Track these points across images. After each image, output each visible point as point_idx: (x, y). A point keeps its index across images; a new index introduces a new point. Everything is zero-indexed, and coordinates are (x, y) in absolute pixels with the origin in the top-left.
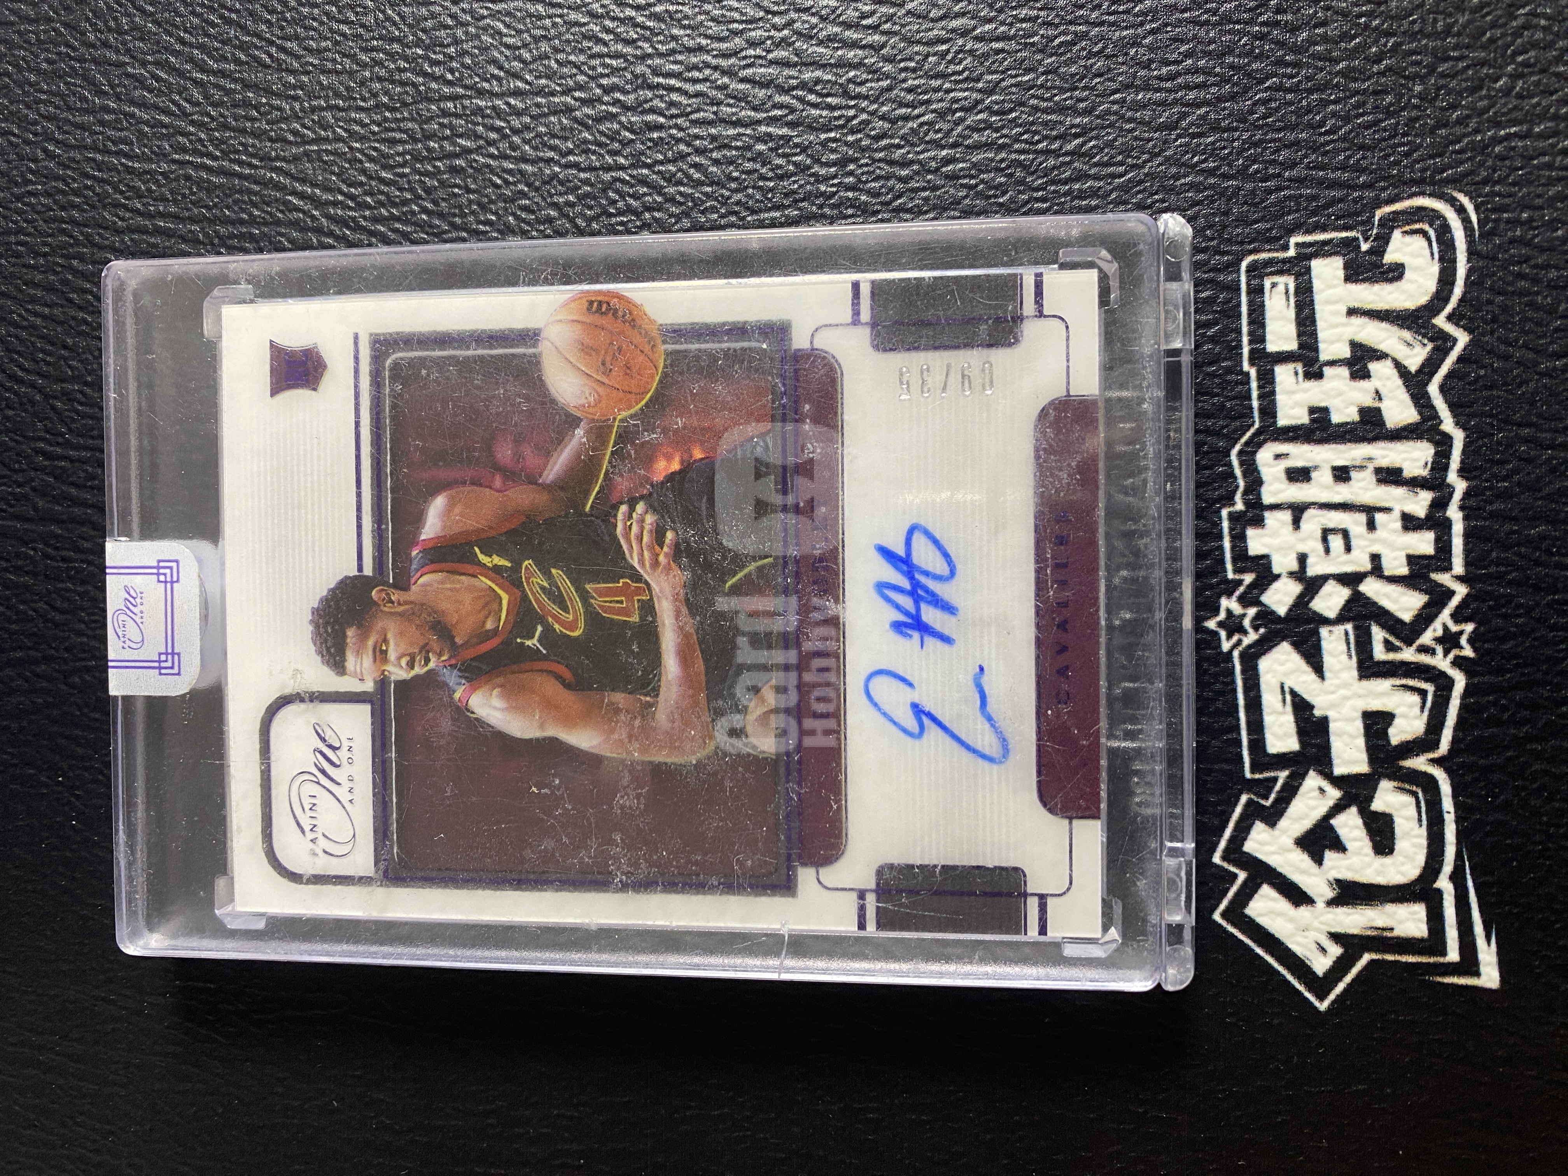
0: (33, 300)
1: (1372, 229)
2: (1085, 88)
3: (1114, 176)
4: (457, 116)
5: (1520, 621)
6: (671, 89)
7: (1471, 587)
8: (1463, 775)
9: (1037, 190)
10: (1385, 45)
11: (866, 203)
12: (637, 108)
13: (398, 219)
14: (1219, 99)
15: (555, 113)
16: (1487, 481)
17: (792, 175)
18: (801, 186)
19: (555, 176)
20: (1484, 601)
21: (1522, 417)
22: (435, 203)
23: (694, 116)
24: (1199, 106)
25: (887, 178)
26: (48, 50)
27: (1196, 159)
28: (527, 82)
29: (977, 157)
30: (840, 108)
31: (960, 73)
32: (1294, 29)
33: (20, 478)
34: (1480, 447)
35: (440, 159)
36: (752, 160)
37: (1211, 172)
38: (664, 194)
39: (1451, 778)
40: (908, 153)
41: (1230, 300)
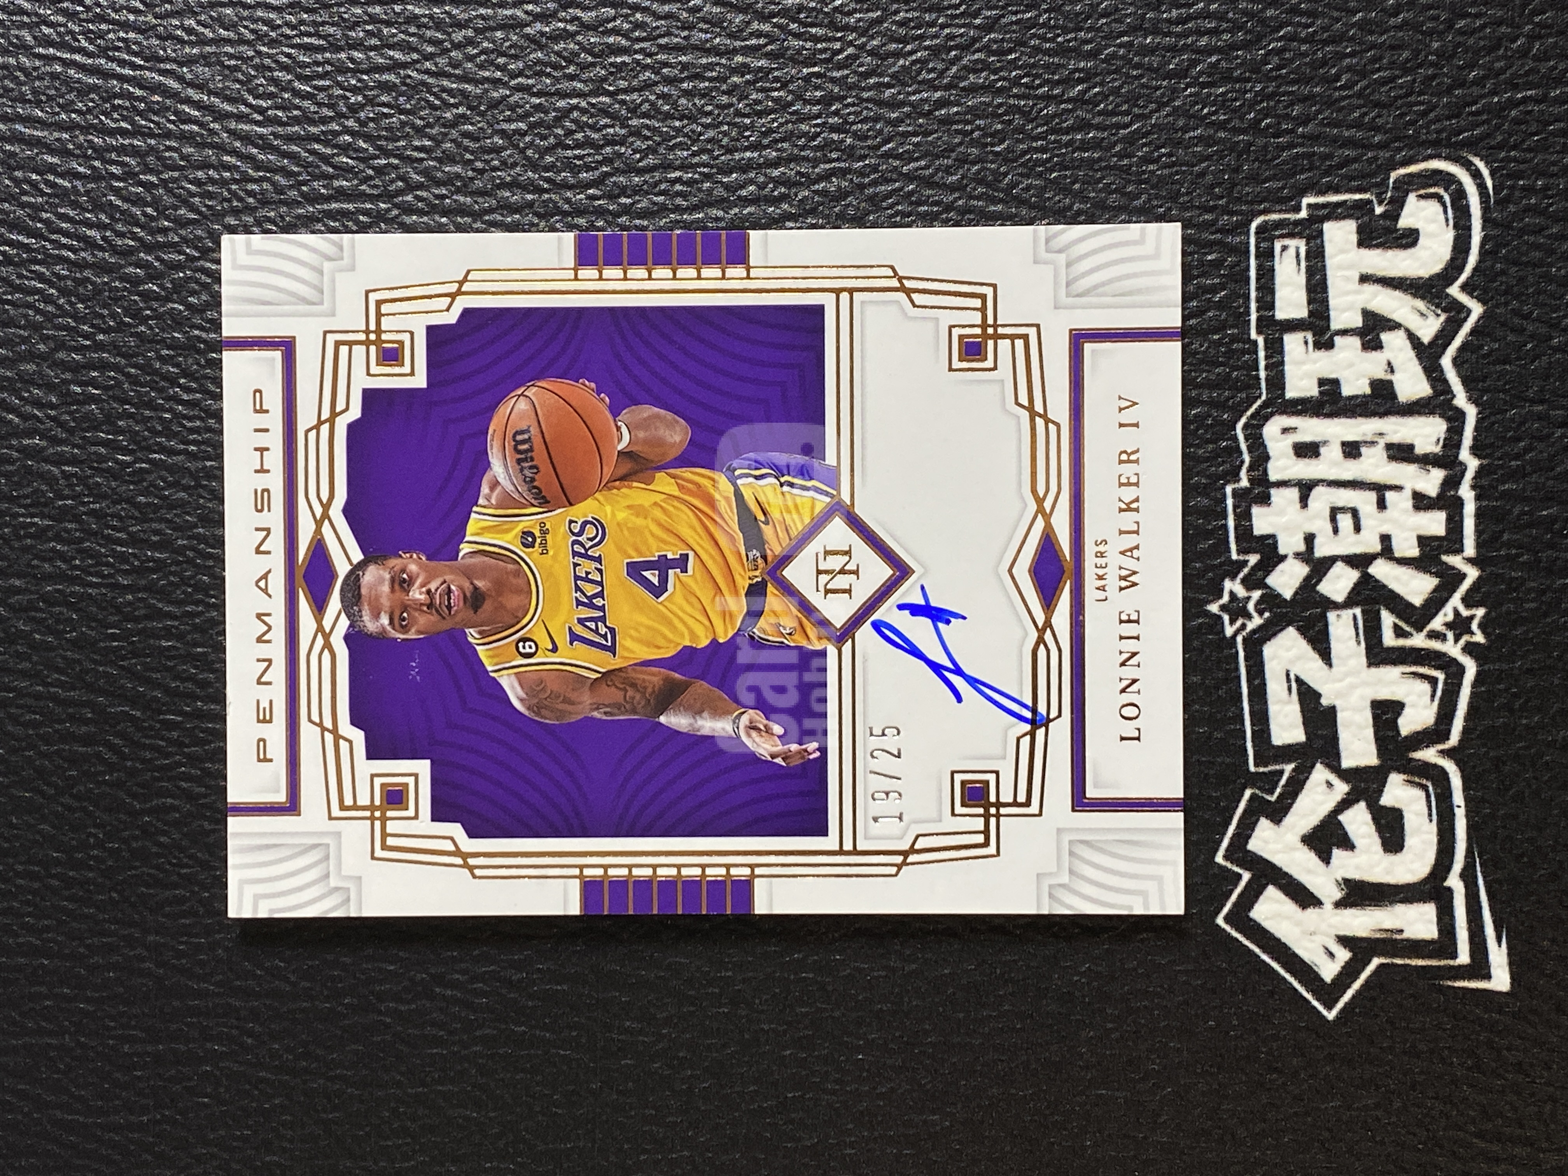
1: (1386, 192)
2: (1090, 29)
3: (1119, 126)
5: (1533, 605)
7: (1483, 571)
8: (1474, 767)
9: (1036, 139)
11: (852, 147)
12: (598, 27)
14: (1233, 47)
15: (502, 27)
16: (1499, 459)
17: (772, 112)
18: (781, 125)
19: (502, 99)
20: (1495, 585)
21: (1535, 393)
22: (361, 122)
23: (663, 41)
24: (1210, 54)
25: (876, 120)
27: (1205, 111)
29: (974, 101)
30: (826, 40)
34: (1493, 424)
35: (366, 72)
36: (728, 93)
37: (1222, 126)
38: (628, 126)
39: (1462, 771)
40: (899, 93)
41: (1238, 264)
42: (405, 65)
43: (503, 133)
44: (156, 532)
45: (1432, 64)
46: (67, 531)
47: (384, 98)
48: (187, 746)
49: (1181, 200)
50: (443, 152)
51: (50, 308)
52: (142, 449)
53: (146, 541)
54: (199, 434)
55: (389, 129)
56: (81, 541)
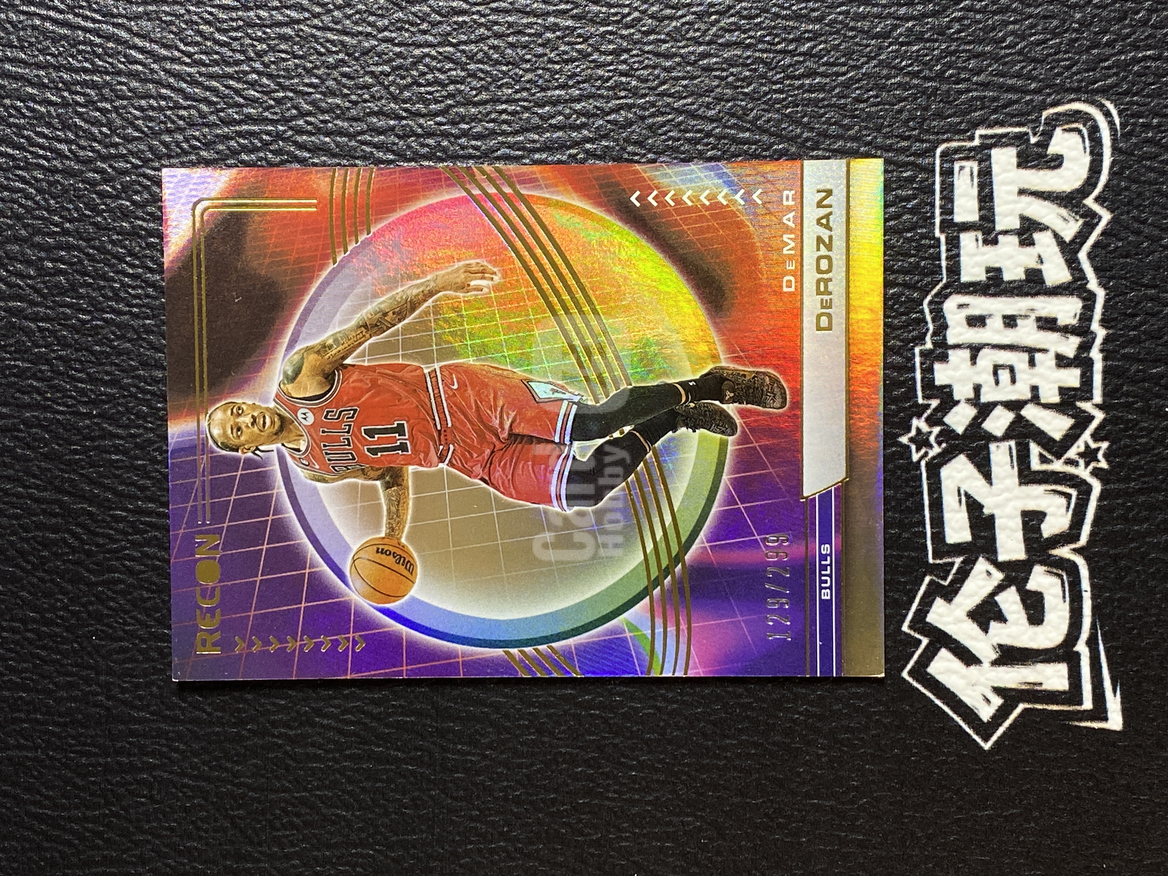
3: (838, 74)
5: (1144, 440)
7: (1107, 413)
8: (1098, 562)
9: (775, 83)
11: (636, 88)
14: (924, 15)
16: (1121, 330)
17: (576, 60)
18: (583, 70)
20: (1117, 424)
21: (1149, 280)
22: (265, 64)
23: (494, 5)
24: (908, 20)
25: (654, 67)
27: (904, 63)
29: (728, 53)
34: (1117, 303)
35: (269, 26)
36: (543, 45)
37: (915, 75)
38: (467, 70)
39: (1089, 564)
40: (672, 47)
41: (927, 179)
42: (298, 22)
43: (372, 73)
44: (107, 373)
45: (1075, 30)
46: (40, 371)
47: (283, 47)
48: (131, 534)
49: (884, 131)
50: (327, 88)
51: (30, 203)
52: (97, 310)
53: (101, 380)
54: (141, 299)
55: (286, 70)
56: (52, 379)
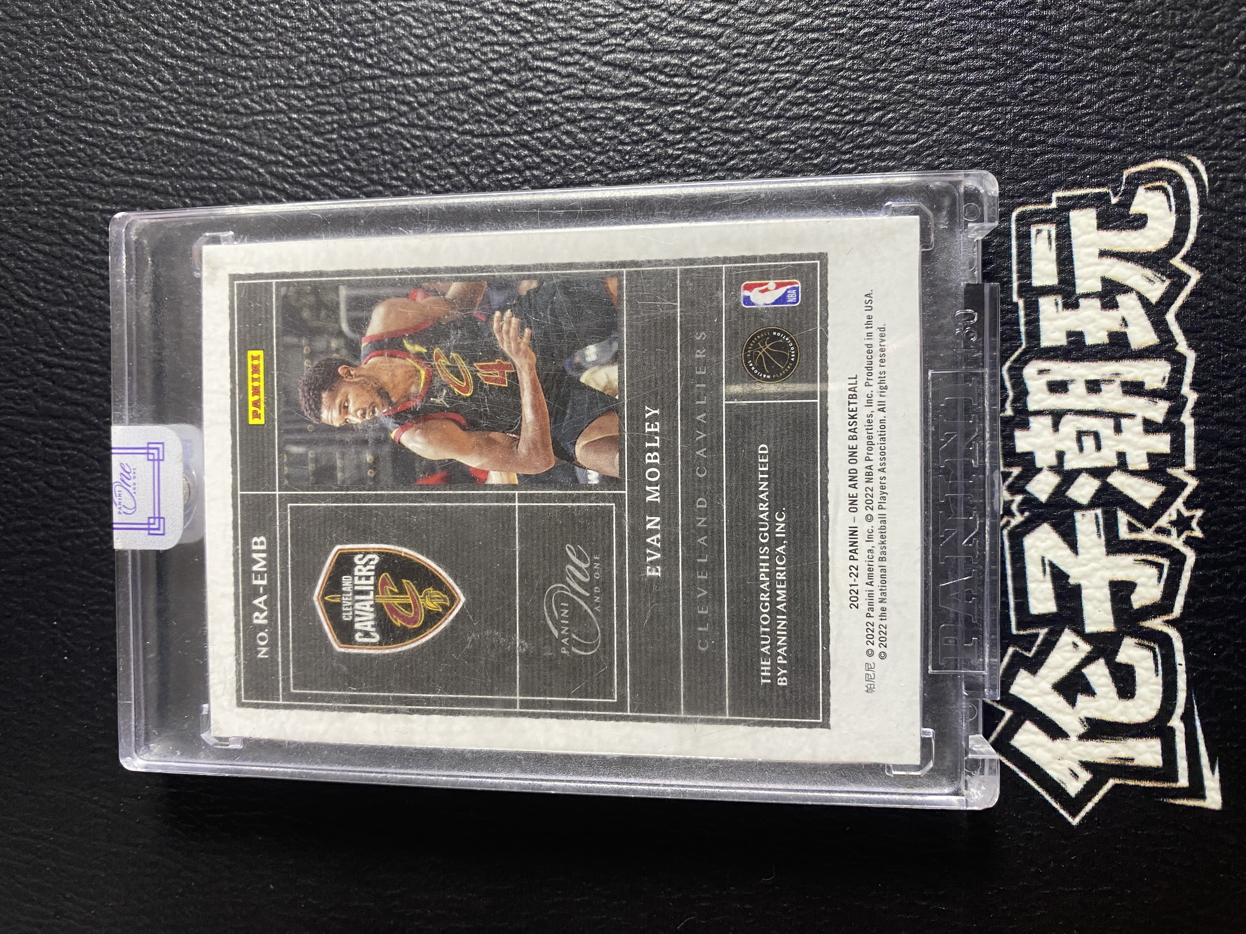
0: (37, 240)
1: (1120, 186)
2: (885, 70)
3: (908, 142)
4: (374, 92)
5: (1241, 508)
6: (548, 71)
7: (1201, 479)
8: (1192, 634)
9: (845, 153)
10: (1132, 35)
11: (705, 164)
12: (520, 86)
13: (327, 176)
14: (995, 80)
15: (454, 90)
16: (1214, 393)
17: (645, 141)
18: (652, 150)
19: (453, 141)
20: (1211, 492)
22: (357, 162)
23: (567, 93)
24: (978, 85)
25: (723, 143)
26: (50, 40)
27: (975, 129)
28: (431, 65)
29: (797, 126)
30: (685, 86)
31: (782, 58)
32: (1058, 22)
33: (24, 382)
34: (1209, 365)
37: (987, 139)
38: (542, 156)
39: (1183, 637)
41: (1002, 244)
